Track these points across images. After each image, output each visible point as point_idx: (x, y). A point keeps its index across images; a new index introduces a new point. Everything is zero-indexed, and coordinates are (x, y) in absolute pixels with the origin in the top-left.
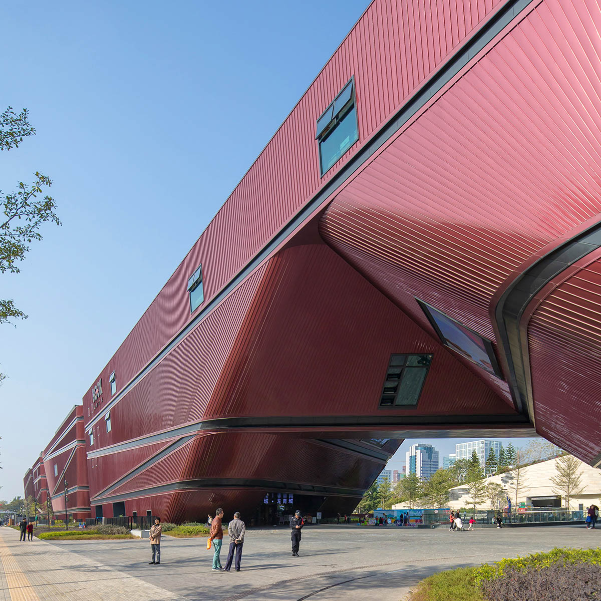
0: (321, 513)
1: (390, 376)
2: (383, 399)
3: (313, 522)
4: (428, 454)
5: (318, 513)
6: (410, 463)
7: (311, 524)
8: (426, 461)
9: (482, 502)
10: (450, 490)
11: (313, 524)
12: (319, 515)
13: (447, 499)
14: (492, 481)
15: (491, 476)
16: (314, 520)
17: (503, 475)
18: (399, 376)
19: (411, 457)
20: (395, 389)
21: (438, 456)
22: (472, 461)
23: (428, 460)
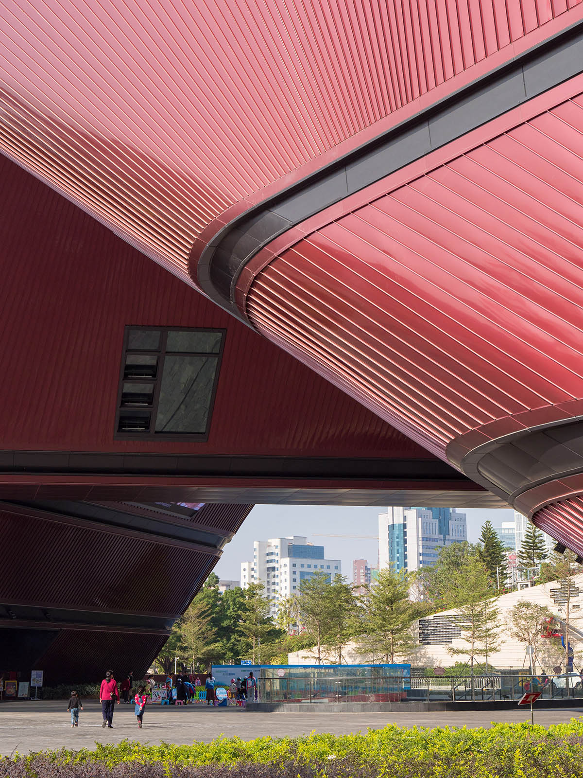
0: (41, 672)
1: (131, 372)
2: (122, 418)
3: (20, 695)
4: (437, 521)
5: (34, 672)
6: (391, 544)
7: (15, 698)
8: (434, 540)
9: (492, 650)
10: (431, 617)
11: (22, 699)
12: (37, 677)
13: (425, 639)
14: (527, 599)
15: (527, 586)
16: (24, 689)
17: (555, 585)
18: (153, 371)
19: (392, 527)
20: (150, 398)
21: (464, 526)
22: (483, 549)
23: (437, 535)
